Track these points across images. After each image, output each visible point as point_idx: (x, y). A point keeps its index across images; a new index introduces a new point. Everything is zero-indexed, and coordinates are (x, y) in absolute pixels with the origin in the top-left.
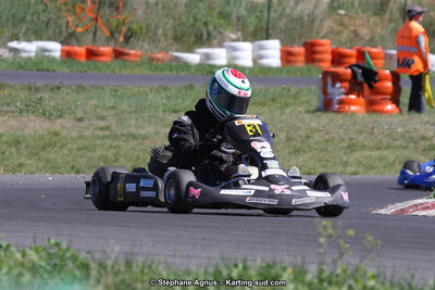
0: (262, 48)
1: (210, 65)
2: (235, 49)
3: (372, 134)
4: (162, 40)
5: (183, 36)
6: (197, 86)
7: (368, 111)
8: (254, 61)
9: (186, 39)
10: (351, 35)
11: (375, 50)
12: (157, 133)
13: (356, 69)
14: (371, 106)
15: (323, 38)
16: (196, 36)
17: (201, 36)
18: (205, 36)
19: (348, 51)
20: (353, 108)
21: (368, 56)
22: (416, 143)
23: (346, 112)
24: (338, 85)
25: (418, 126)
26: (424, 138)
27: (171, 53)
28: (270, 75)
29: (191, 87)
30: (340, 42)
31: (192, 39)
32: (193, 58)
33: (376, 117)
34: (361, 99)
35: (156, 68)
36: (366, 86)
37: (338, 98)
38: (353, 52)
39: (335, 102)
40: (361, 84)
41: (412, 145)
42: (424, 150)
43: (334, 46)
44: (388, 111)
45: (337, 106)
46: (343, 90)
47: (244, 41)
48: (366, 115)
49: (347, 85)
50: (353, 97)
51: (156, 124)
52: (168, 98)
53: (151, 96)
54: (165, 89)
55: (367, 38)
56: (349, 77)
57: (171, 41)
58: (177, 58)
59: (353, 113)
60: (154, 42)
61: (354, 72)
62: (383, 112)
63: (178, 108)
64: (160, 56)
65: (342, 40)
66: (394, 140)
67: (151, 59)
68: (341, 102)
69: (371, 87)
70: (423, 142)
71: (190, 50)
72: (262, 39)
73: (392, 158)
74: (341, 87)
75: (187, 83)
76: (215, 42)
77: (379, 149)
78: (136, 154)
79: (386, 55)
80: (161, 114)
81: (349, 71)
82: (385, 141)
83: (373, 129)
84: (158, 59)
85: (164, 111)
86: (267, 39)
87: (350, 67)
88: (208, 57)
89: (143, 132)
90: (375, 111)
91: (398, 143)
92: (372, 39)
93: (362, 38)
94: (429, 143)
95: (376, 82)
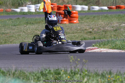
0: (37, 6)
1: (23, 12)
2: (30, 7)
3: (71, 29)
4: (9, 6)
5: (15, 4)
6: (20, 18)
7: (69, 23)
8: (35, 10)
9: (15, 5)
10: (62, 1)
11: (69, 5)
12: (10, 32)
13: (65, 11)
14: (70, 21)
15: (54, 3)
16: (18, 4)
17: (20, 4)
18: (21, 4)
19: (62, 6)
20: (65, 22)
21: (68, 7)
22: (84, 31)
23: (63, 23)
24: (61, 16)
25: (84, 26)
26: (86, 30)
27: (11, 9)
28: (41, 14)
29: (18, 18)
30: (59, 3)
31: (17, 5)
32: (18, 10)
33: (72, 24)
34: (67, 19)
35: (8, 14)
36: (68, 16)
37: (61, 19)
38: (63, 6)
39: (60, 21)
40: (67, 15)
41: (83, 32)
42: (86, 33)
43: (58, 5)
44: (75, 22)
45: (60, 22)
46: (62, 17)
47: (32, 4)
48: (69, 24)
49: (63, 16)
50: (65, 19)
51: (10, 29)
52: (12, 22)
53: (7, 22)
54: (11, 19)
55: (67, 2)
56: (63, 13)
57: (11, 6)
58: (13, 10)
59: (65, 24)
60: (6, 6)
61: (65, 12)
62: (74, 23)
63: (16, 25)
64: (8, 10)
65: (60, 3)
66: (78, 31)
67: (6, 11)
68: (62, 21)
69: (70, 16)
70: (86, 31)
71: (17, 8)
72: (37, 4)
73: (77, 36)
74: (61, 17)
75: (17, 17)
76: (24, 5)
77: (73, 33)
78: (5, 38)
79: (72, 6)
80: (11, 27)
81: (64, 12)
82: (75, 31)
83: (71, 28)
84: (8, 11)
85: (12, 26)
86: (38, 4)
87: (64, 11)
88: (22, 10)
89: (6, 32)
90: (71, 23)
91: (79, 31)
92: (68, 2)
93: (65, 2)
94: (87, 31)
95: (71, 14)
